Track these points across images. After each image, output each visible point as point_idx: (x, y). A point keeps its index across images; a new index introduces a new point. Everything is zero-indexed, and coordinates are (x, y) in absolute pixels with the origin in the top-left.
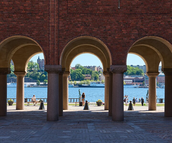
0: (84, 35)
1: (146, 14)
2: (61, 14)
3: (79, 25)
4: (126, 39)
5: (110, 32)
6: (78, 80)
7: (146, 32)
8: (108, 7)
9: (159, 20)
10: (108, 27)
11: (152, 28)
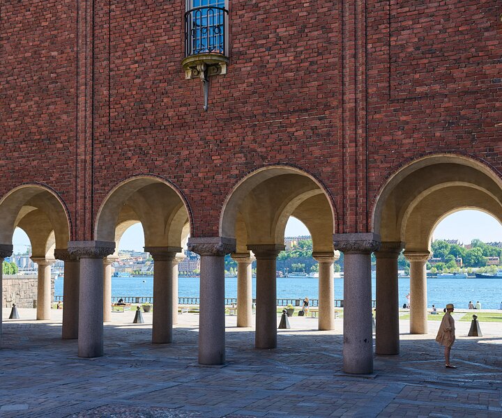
0: (138, 175)
1: (264, 114)
2: (98, 134)
3: (130, 154)
4: (220, 177)
5: (187, 163)
6: (475, 265)
7: (264, 158)
8: (183, 109)
9: (292, 125)
10: (185, 153)
11: (276, 147)
